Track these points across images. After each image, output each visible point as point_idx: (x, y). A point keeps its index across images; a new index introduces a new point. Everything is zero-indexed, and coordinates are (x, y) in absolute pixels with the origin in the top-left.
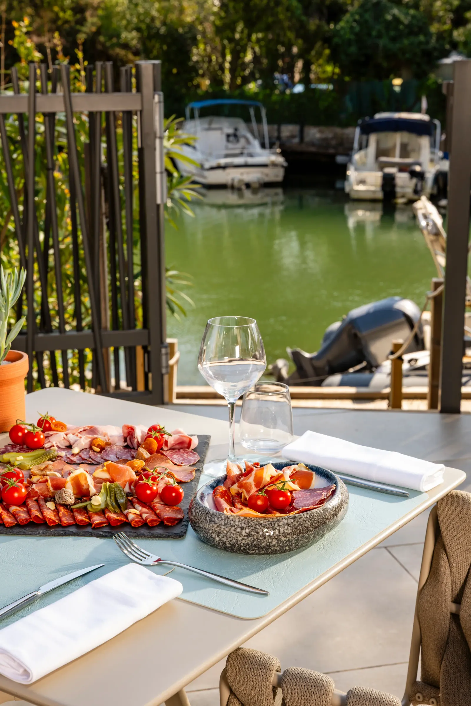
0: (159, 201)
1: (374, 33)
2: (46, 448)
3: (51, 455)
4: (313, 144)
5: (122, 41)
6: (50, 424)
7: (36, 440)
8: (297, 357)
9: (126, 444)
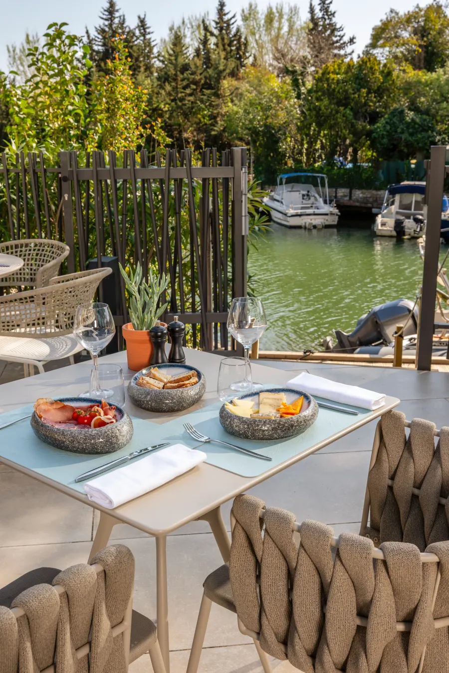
0: (243, 234)
1: (399, 130)
4: (358, 201)
5: (240, 136)
8: (339, 335)
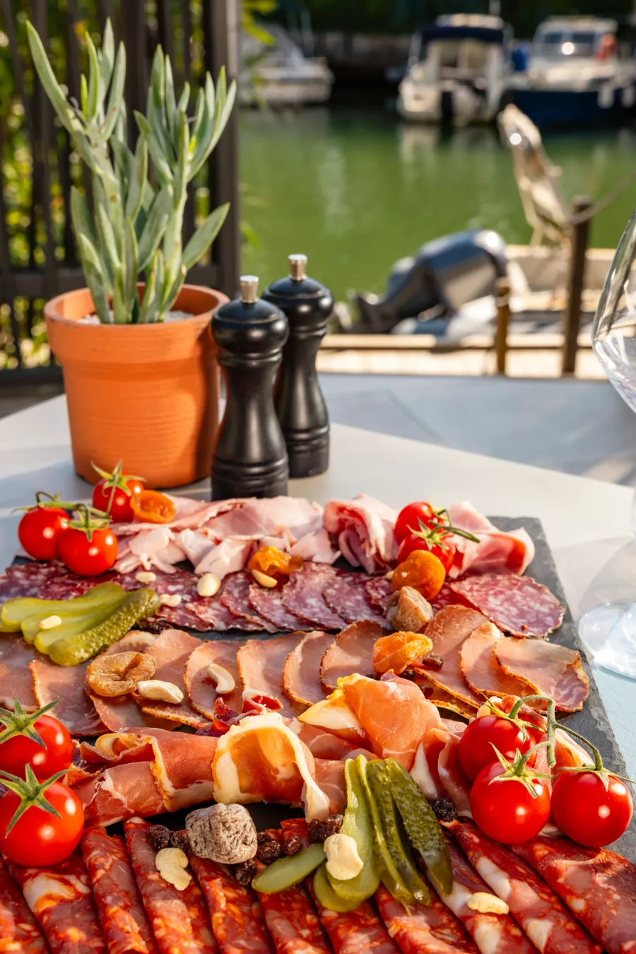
2: (123, 575)
3: (143, 608)
6: (128, 499)
7: (94, 552)
9: (338, 554)
